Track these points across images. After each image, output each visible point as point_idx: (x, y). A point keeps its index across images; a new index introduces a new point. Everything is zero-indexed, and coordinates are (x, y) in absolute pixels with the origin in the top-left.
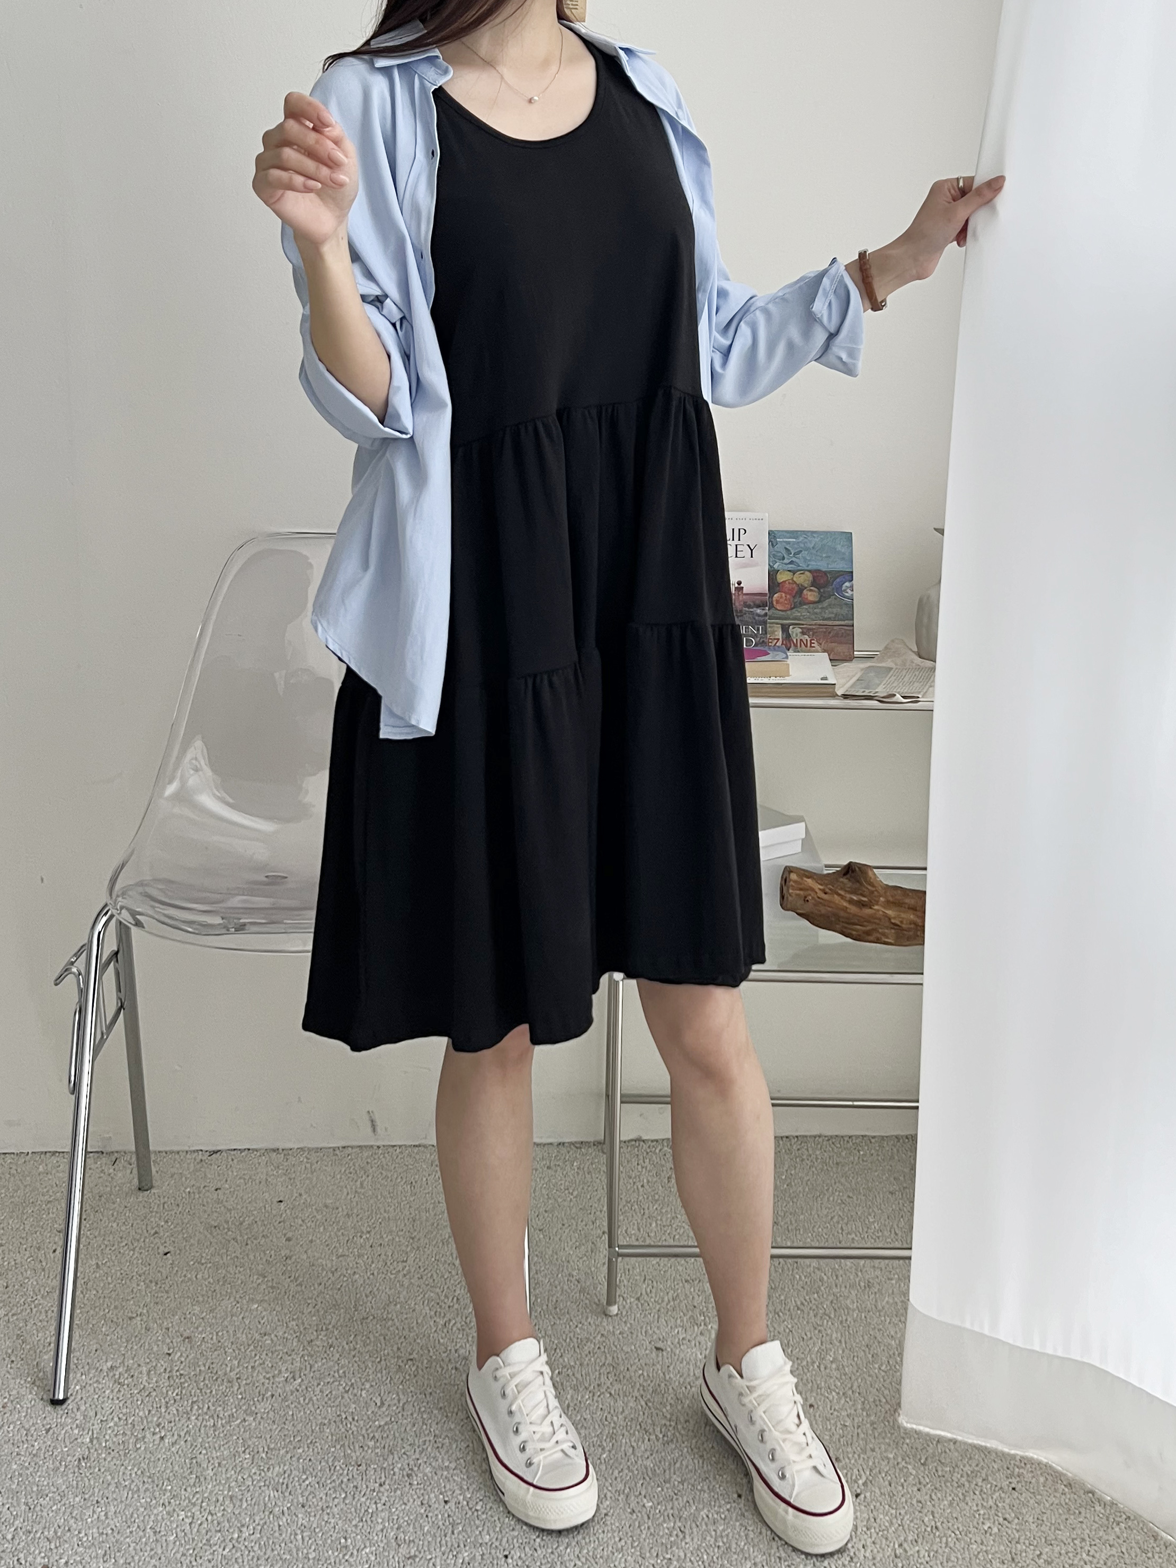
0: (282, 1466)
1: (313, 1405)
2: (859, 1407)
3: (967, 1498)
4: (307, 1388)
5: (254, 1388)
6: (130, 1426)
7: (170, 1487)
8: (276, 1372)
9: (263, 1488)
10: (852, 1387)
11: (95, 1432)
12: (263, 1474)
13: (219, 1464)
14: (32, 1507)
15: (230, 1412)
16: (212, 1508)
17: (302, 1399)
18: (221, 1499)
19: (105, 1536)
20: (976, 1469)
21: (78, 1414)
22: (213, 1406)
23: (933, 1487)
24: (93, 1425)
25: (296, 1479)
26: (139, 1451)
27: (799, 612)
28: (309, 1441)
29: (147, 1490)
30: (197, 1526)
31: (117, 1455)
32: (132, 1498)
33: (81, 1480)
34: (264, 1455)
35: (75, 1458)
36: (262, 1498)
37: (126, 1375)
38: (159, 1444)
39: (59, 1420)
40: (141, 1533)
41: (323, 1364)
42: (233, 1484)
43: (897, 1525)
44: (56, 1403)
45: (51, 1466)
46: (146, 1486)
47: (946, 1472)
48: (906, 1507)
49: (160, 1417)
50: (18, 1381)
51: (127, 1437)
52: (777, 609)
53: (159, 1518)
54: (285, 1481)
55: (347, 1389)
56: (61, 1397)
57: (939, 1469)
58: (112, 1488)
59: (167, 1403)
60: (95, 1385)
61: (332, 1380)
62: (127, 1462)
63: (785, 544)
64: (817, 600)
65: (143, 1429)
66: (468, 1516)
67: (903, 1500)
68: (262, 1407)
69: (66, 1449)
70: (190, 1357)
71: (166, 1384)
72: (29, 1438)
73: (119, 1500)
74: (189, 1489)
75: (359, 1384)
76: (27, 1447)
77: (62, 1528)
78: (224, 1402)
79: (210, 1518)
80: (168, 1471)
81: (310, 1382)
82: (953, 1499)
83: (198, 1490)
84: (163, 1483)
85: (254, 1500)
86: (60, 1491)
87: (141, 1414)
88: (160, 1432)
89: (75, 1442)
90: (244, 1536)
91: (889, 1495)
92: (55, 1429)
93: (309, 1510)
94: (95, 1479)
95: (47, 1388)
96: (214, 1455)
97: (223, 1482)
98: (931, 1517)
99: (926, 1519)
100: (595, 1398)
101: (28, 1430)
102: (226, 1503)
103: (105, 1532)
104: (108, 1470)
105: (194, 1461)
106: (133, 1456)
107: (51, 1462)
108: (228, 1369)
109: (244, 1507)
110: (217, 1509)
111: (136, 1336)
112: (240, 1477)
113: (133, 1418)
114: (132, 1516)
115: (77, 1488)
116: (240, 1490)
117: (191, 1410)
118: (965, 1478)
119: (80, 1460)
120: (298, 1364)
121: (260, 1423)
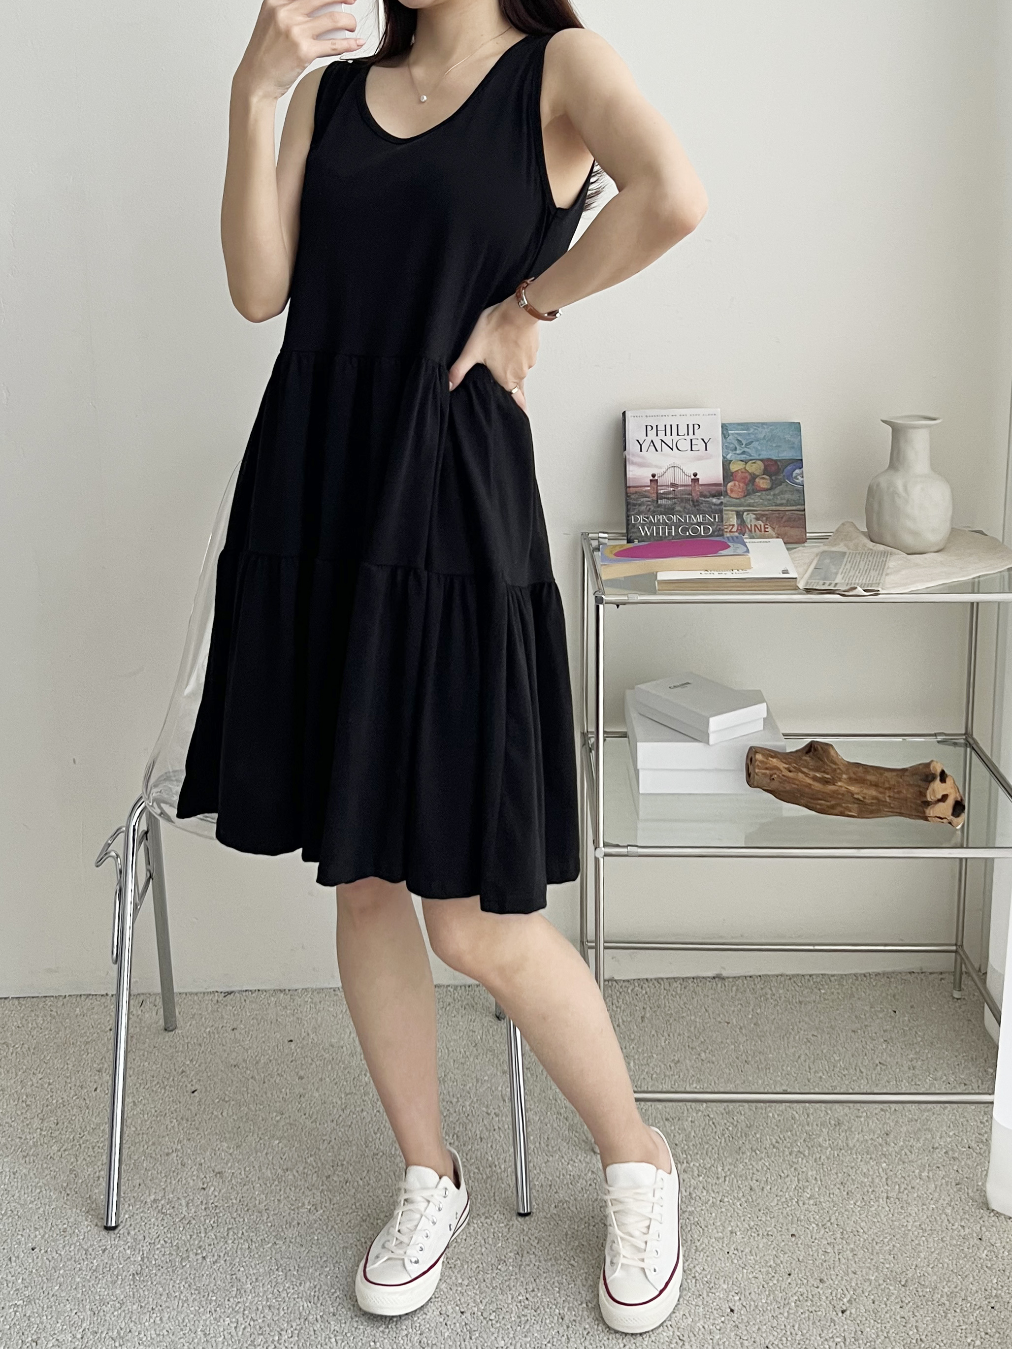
0: (312, 1281)
1: (335, 1231)
2: (839, 1235)
3: (949, 1315)
4: (328, 1217)
5: (282, 1217)
6: (175, 1248)
7: (214, 1298)
8: (300, 1204)
9: (297, 1300)
10: (830, 1219)
11: (145, 1252)
12: (296, 1289)
13: (256, 1279)
14: (96, 1312)
15: (262, 1237)
16: (253, 1315)
17: (325, 1227)
18: (260, 1307)
19: (161, 1337)
20: (956, 1290)
21: (129, 1238)
22: (247, 1232)
23: (915, 1306)
24: (142, 1246)
25: (326, 1292)
26: (185, 1268)
27: (752, 499)
28: (334, 1262)
29: (194, 1300)
30: (241, 1330)
31: (166, 1271)
32: (182, 1306)
33: (137, 1291)
34: (295, 1273)
35: (130, 1273)
36: (296, 1308)
37: (168, 1206)
38: (202, 1263)
39: (113, 1242)
40: (193, 1335)
41: (341, 1198)
42: (270, 1296)
43: (883, 1338)
44: (108, 1228)
45: (109, 1279)
46: (194, 1296)
47: (927, 1292)
48: (891, 1323)
49: (200, 1241)
50: (74, 1210)
51: (173, 1257)
52: (730, 497)
53: (208, 1323)
54: (317, 1294)
55: (364, 1218)
56: (113, 1224)
57: (919, 1289)
58: (164, 1298)
59: (206, 1229)
60: (142, 1215)
61: (351, 1211)
62: (175, 1277)
63: (736, 436)
64: (769, 487)
65: (187, 1251)
66: (483, 1324)
67: (888, 1315)
68: (289, 1233)
69: (121, 1266)
70: (223, 1191)
71: (204, 1214)
72: (89, 1256)
73: (171, 1308)
74: (231, 1300)
75: (375, 1215)
76: (87, 1264)
77: (124, 1330)
78: (256, 1229)
79: (252, 1323)
80: (212, 1285)
81: (330, 1213)
82: (935, 1316)
83: (239, 1300)
84: (208, 1295)
85: (290, 1309)
86: (119, 1300)
87: (183, 1238)
88: (202, 1252)
89: (129, 1260)
90: (283, 1338)
91: (873, 1311)
92: (111, 1249)
93: (340, 1318)
94: (148, 1290)
95: (100, 1216)
96: (251, 1272)
97: (261, 1294)
98: (915, 1331)
99: (911, 1333)
100: (591, 1228)
101: (87, 1250)
102: (266, 1311)
103: (161, 1333)
104: (160, 1283)
105: (234, 1277)
106: (179, 1273)
107: (109, 1276)
108: (257, 1202)
109: (281, 1315)
110: (258, 1316)
111: (174, 1172)
112: (275, 1290)
113: (177, 1241)
114: (183, 1321)
115: (134, 1298)
116: (277, 1301)
117: (227, 1235)
118: (945, 1296)
119: (134, 1274)
120: (319, 1198)
121: (289, 1246)
